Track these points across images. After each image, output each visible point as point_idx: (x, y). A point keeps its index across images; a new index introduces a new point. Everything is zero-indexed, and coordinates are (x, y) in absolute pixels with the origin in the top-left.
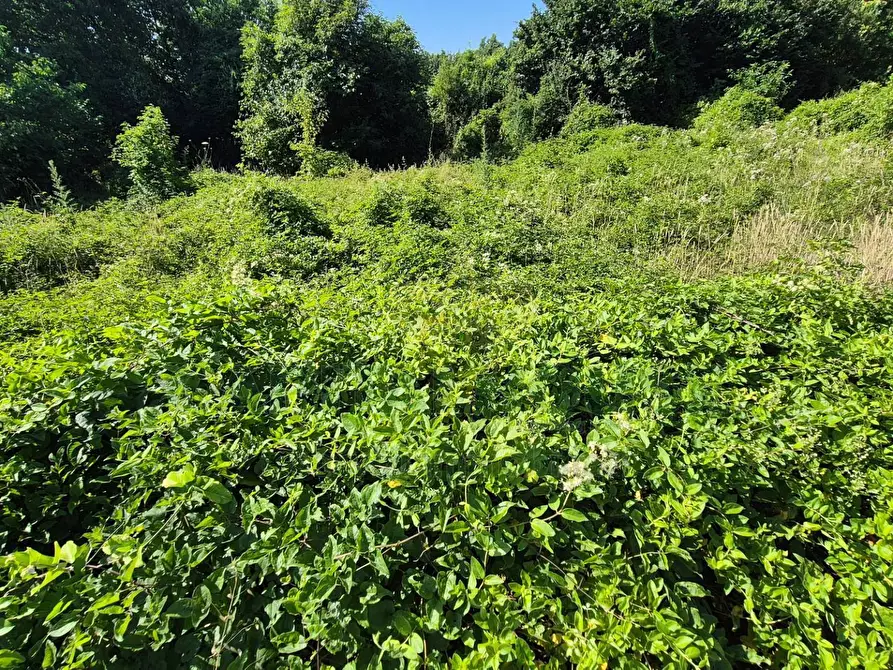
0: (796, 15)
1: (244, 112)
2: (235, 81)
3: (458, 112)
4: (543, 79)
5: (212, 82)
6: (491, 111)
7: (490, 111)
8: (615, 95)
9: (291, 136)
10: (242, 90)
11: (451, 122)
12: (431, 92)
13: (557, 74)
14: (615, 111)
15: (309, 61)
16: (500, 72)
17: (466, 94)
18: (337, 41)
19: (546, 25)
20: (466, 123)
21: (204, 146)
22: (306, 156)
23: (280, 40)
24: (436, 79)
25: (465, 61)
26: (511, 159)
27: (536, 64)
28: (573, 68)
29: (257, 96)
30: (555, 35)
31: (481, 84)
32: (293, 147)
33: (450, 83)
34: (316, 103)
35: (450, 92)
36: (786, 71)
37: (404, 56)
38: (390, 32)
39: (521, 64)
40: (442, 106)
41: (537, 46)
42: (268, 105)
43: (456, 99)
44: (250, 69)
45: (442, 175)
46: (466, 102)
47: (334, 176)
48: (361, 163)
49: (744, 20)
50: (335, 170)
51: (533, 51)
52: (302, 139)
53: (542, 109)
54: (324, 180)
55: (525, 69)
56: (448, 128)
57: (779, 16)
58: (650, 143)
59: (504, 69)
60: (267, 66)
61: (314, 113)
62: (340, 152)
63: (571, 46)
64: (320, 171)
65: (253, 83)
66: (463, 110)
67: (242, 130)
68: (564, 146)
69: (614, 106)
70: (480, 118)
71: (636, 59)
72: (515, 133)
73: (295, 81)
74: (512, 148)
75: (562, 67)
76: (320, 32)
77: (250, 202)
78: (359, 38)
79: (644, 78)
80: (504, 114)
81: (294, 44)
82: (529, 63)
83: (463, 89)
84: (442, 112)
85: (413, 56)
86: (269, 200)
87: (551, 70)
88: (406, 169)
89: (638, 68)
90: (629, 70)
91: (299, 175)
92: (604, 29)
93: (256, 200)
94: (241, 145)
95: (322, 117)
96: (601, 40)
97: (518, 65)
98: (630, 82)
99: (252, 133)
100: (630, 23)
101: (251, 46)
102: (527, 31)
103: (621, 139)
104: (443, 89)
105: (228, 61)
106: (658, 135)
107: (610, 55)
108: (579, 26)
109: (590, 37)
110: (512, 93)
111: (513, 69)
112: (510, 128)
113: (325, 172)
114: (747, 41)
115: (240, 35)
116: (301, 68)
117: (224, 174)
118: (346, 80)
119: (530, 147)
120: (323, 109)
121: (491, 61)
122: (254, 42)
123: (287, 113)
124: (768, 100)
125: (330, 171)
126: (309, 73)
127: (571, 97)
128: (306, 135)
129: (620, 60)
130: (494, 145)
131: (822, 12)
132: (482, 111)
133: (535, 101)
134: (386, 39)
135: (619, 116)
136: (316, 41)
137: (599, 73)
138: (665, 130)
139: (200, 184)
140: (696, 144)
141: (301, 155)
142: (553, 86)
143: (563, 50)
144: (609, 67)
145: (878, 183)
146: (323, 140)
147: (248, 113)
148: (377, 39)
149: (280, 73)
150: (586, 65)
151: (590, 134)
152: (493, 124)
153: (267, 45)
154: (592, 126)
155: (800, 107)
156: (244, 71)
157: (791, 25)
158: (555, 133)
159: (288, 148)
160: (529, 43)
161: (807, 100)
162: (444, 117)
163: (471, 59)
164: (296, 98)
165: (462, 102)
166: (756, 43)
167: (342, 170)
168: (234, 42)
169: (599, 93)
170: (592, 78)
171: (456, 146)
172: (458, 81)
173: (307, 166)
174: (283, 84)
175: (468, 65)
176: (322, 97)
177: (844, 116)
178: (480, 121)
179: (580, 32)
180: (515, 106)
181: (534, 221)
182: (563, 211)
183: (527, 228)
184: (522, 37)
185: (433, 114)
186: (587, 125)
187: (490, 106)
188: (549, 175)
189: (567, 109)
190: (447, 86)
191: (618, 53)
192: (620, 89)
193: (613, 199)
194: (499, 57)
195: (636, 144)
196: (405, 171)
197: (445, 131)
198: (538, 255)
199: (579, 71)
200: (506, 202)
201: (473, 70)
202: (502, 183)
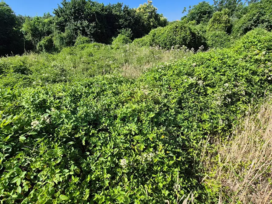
0: (131, 17)
3: (36, 37)
4: (66, 28)
6: (49, 37)
7: (48, 37)
8: (89, 34)
11: (34, 40)
12: (23, 29)
13: (70, 27)
16: (50, 25)
17: (38, 31)
19: (64, 11)
20: (40, 41)
24: (24, 25)
25: (36, 20)
26: (57, 53)
27: (63, 23)
28: (75, 26)
30: (67, 15)
31: (44, 28)
35: (32, 30)
36: (131, 31)
39: (57, 23)
40: (29, 35)
41: (62, 17)
43: (35, 33)
45: (30, 58)
46: (39, 34)
49: (120, 17)
51: (61, 19)
53: (67, 37)
55: (59, 24)
56: (33, 42)
57: (127, 17)
58: (100, 48)
59: (51, 24)
63: (73, 19)
66: (38, 36)
68: (76, 49)
69: (89, 38)
70: (45, 39)
71: (93, 24)
72: (58, 44)
74: (58, 49)
75: (71, 24)
79: (97, 30)
80: (54, 38)
82: (60, 22)
83: (36, 29)
84: (29, 37)
85: (11, 15)
87: (68, 25)
88: (14, 56)
89: (94, 27)
90: (92, 27)
92: (82, 15)
96: (82, 18)
97: (56, 23)
98: (93, 31)
100: (90, 14)
102: (57, 12)
103: (92, 47)
104: (28, 28)
107: (85, 23)
108: (74, 13)
109: (78, 17)
110: (56, 32)
111: (55, 24)
112: (56, 43)
114: (121, 22)
119: (64, 49)
121: (46, 20)
124: (128, 38)
127: (76, 34)
129: (89, 24)
130: (50, 48)
131: (136, 17)
132: (45, 37)
133: (64, 35)
135: (92, 41)
137: (83, 27)
138: (103, 45)
140: (112, 49)
142: (69, 30)
143: (71, 20)
144: (86, 26)
145: (148, 57)
150: (79, 25)
151: (83, 45)
152: (50, 41)
154: (84, 43)
155: (135, 40)
157: (130, 20)
158: (73, 45)
160: (59, 16)
161: (136, 38)
162: (31, 38)
163: (38, 19)
165: (37, 33)
166: (123, 23)
169: (84, 33)
170: (81, 29)
171: (37, 48)
172: (34, 26)
175: (38, 21)
177: (143, 43)
178: (45, 40)
179: (75, 15)
180: (57, 36)
181: (63, 70)
182: (73, 67)
183: (59, 72)
184: (56, 14)
185: (26, 37)
186: (82, 43)
187: (48, 35)
188: (68, 57)
189: (75, 38)
190: (30, 28)
191: (88, 22)
192: (90, 33)
193: (89, 63)
194: (49, 19)
195: (96, 48)
196: (14, 57)
197: (32, 43)
198: (63, 80)
199: (77, 26)
200: (52, 65)
201: (40, 23)
202: (54, 60)
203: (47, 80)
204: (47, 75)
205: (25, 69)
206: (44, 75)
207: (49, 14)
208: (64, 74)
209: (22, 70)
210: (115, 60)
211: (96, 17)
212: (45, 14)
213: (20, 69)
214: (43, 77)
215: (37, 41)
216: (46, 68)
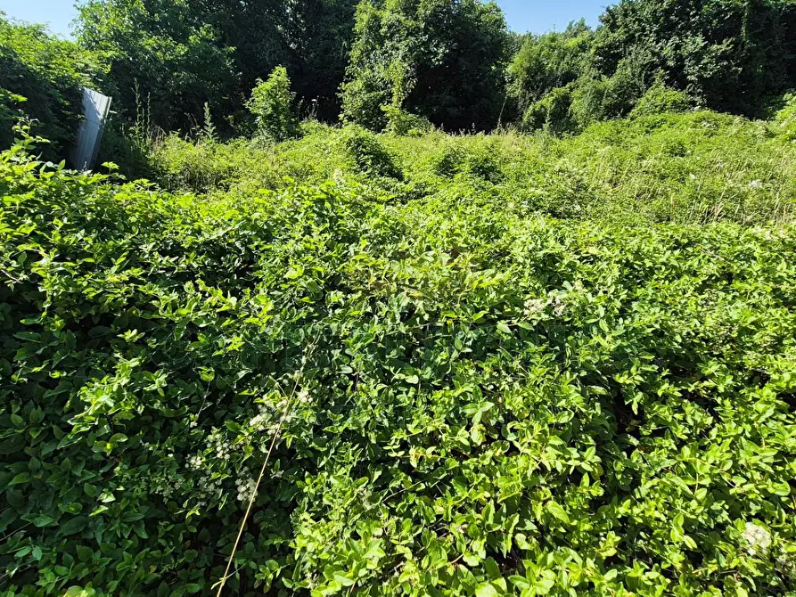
1: (348, 77)
2: (345, 49)
3: (533, 88)
4: (621, 62)
5: (327, 51)
7: (563, 89)
8: (692, 82)
9: (382, 99)
10: (349, 58)
11: (524, 97)
12: (510, 69)
13: (636, 59)
14: (690, 98)
15: (408, 35)
16: (580, 54)
17: (543, 73)
18: (434, 20)
19: (634, 11)
20: (538, 99)
21: (313, 102)
22: (392, 117)
23: (387, 17)
24: (517, 58)
25: (547, 42)
26: (574, 135)
27: (617, 48)
28: (654, 54)
29: (361, 63)
30: (641, 21)
32: (383, 108)
33: (530, 62)
34: (407, 72)
35: (528, 70)
37: (491, 35)
38: (482, 12)
39: (602, 48)
40: (518, 83)
41: (621, 30)
42: (368, 71)
43: (532, 77)
44: (358, 40)
45: (506, 143)
47: (413, 135)
48: (437, 126)
50: (414, 131)
51: (616, 35)
52: (391, 102)
53: (614, 91)
54: (403, 139)
55: (605, 51)
56: (521, 103)
58: (720, 130)
59: (584, 51)
60: (373, 38)
61: (405, 80)
62: (421, 116)
63: (655, 32)
64: (402, 130)
65: (359, 52)
66: (538, 87)
67: (344, 91)
68: (632, 129)
69: (690, 93)
70: (552, 95)
71: (725, 46)
72: (583, 111)
73: (394, 52)
74: (577, 124)
75: (642, 51)
76: (421, 11)
77: (344, 146)
78: (454, 17)
79: (728, 67)
80: (576, 93)
81: (398, 21)
82: (610, 46)
83: (540, 67)
84: (517, 88)
85: (499, 35)
86: (359, 145)
87: (630, 54)
88: (475, 135)
89: (724, 56)
90: (712, 57)
91: (384, 132)
92: (694, 16)
93: (349, 144)
94: (342, 103)
95: (411, 85)
96: (688, 27)
97: (598, 48)
98: (711, 70)
99: (352, 94)
100: (723, 11)
101: (362, 20)
102: (613, 16)
103: (692, 124)
104: (521, 66)
105: (341, 33)
106: (730, 123)
107: (694, 43)
108: (667, 12)
109: (677, 23)
110: (587, 75)
111: (592, 51)
112: (579, 107)
113: (406, 132)
115: (354, 12)
116: (401, 41)
117: (325, 125)
118: (436, 54)
119: (595, 125)
120: (413, 77)
121: (572, 43)
122: (366, 17)
123: (383, 79)
125: (410, 131)
126: (406, 46)
127: (646, 81)
128: (395, 99)
129: (705, 46)
130: (562, 120)
132: (555, 89)
133: (609, 83)
134: (477, 19)
135: (694, 104)
136: (416, 19)
137: (680, 59)
138: (737, 119)
139: (307, 132)
140: (770, 135)
141: (388, 115)
142: (629, 69)
143: (646, 36)
144: (690, 54)
146: (408, 105)
147: (352, 77)
148: (470, 19)
149: (382, 44)
150: (668, 51)
151: (659, 117)
152: (564, 102)
153: (376, 20)
154: (662, 110)
156: (354, 41)
158: (624, 116)
159: (379, 109)
160: (613, 27)
163: (553, 40)
164: (391, 67)
165: (538, 80)
167: (420, 131)
168: (349, 18)
169: (677, 78)
170: (671, 63)
171: (525, 119)
172: (537, 60)
173: (392, 125)
174: (383, 54)
175: (551, 47)
176: (413, 67)
178: (552, 98)
179: (667, 19)
180: (589, 87)
181: (580, 187)
182: (610, 182)
183: (570, 191)
185: (509, 89)
186: (657, 109)
187: (564, 84)
188: (605, 150)
189: (640, 92)
190: (526, 65)
191: (704, 40)
192: (700, 77)
193: (663, 177)
194: (579, 39)
195: (704, 130)
196: (473, 137)
197: (517, 105)
198: (576, 214)
199: (659, 56)
200: (557, 168)
201: (553, 51)
202: (560, 155)
203: (535, 205)
204: (539, 192)
205: (492, 169)
206: (532, 190)
207: (583, 25)
208: (580, 198)
209: (485, 170)
210: (772, 178)
211: (744, 21)
213: (482, 167)
214: (529, 196)
216: (539, 172)
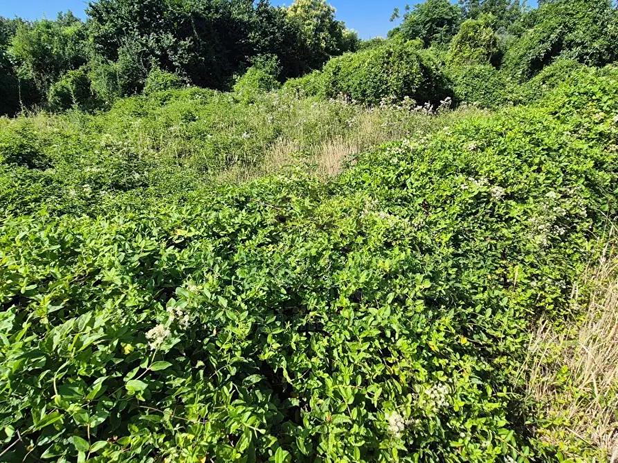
0: (275, 27)
3: (46, 71)
4: (120, 50)
6: (79, 72)
7: (77, 72)
8: (177, 66)
11: (40, 79)
12: (11, 51)
13: (131, 48)
14: (180, 78)
16: (81, 41)
17: (51, 56)
19: (113, 9)
20: (56, 80)
25: (43, 28)
26: (104, 111)
27: (112, 38)
28: (143, 45)
30: (122, 18)
31: (64, 49)
33: (31, 45)
35: (33, 53)
36: (277, 60)
39: (98, 37)
40: (27, 65)
41: (109, 24)
43: (41, 60)
46: (52, 63)
49: (249, 27)
51: (106, 28)
53: (124, 73)
55: (102, 41)
56: (39, 85)
57: (266, 27)
58: (208, 100)
59: (83, 39)
63: (137, 28)
66: (51, 69)
69: (179, 75)
70: (69, 77)
71: (187, 43)
72: (104, 90)
74: (104, 102)
75: (133, 42)
79: (196, 57)
80: (91, 75)
82: (104, 36)
83: (46, 52)
87: (124, 44)
89: (189, 50)
90: (184, 50)
92: (160, 18)
96: (159, 26)
97: (95, 37)
98: (187, 59)
100: (178, 18)
102: (97, 11)
103: (188, 97)
104: (24, 50)
106: (212, 95)
107: (168, 38)
108: (140, 14)
109: (150, 23)
110: (95, 60)
111: (91, 40)
112: (99, 86)
114: (253, 39)
119: (119, 102)
121: (69, 31)
124: (271, 76)
127: (145, 66)
129: (176, 42)
130: (86, 99)
131: (288, 29)
132: (70, 72)
133: (117, 66)
135: (185, 82)
137: (162, 49)
138: (215, 92)
140: (236, 101)
142: (129, 56)
143: (131, 30)
144: (169, 47)
150: (152, 43)
151: (166, 93)
152: (83, 84)
154: (166, 87)
155: (288, 82)
157: (273, 33)
158: (139, 92)
160: (101, 20)
161: (290, 78)
162: (31, 74)
163: (48, 27)
165: (48, 63)
166: (258, 42)
169: (166, 64)
170: (158, 53)
171: (50, 100)
172: (39, 45)
175: (48, 32)
177: (308, 88)
178: (69, 80)
179: (141, 18)
180: (100, 70)
181: (130, 156)
183: (123, 162)
184: (94, 16)
185: (19, 71)
186: (162, 87)
187: (77, 67)
189: (145, 74)
190: (29, 48)
191: (174, 37)
192: (181, 63)
194: (75, 28)
195: (199, 100)
197: (36, 87)
199: (147, 47)
201: (53, 37)
204: (95, 170)
206: (88, 169)
211: (193, 26)
212: (60, 14)
214: (87, 176)
215: (48, 80)
216: (87, 150)
